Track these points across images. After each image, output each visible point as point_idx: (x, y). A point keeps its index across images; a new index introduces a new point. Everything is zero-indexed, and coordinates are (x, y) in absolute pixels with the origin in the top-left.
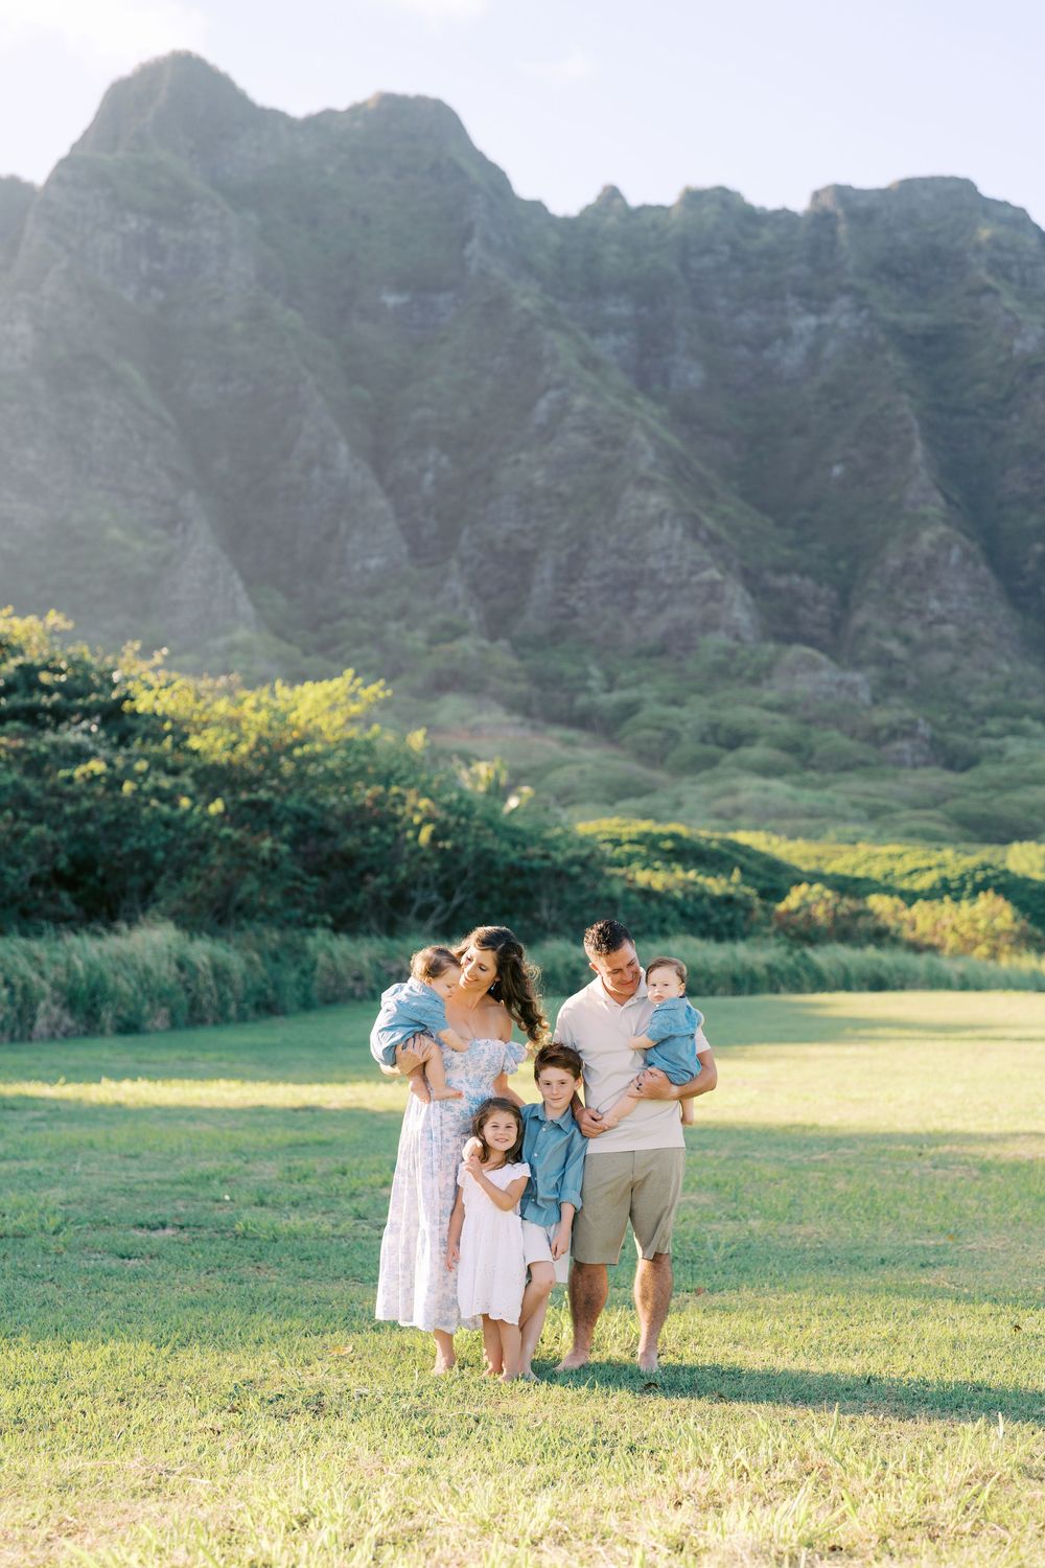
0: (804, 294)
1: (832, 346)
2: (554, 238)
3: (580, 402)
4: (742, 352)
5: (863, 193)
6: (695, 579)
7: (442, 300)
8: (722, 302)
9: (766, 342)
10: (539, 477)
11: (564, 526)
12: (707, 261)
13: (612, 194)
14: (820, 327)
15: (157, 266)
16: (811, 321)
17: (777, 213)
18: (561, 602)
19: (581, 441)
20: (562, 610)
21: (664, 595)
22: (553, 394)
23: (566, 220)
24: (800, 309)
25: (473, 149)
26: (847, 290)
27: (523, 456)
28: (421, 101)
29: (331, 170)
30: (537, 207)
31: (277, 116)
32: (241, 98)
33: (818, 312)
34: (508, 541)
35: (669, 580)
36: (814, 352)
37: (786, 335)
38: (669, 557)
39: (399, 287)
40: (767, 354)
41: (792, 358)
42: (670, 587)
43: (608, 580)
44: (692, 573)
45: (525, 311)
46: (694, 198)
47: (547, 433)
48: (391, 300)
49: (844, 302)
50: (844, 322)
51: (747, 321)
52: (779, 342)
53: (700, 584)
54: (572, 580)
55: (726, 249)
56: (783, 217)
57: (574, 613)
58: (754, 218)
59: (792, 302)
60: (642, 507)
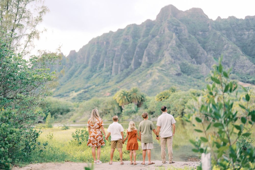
0: (246, 29)
1: (251, 36)
2: (214, 23)
3: (230, 46)
4: (239, 36)
5: (251, 17)
6: (252, 66)
7: (207, 33)
8: (236, 30)
9: (242, 35)
10: (227, 54)
11: (232, 60)
12: (234, 26)
13: (219, 17)
14: (249, 33)
15: (177, 31)
16: (248, 32)
17: (241, 19)
18: (233, 68)
19: (232, 50)
20: (234, 69)
21: (248, 68)
22: (227, 45)
23: (214, 21)
24: (246, 31)
25: (204, 14)
26: (252, 29)
27: (224, 52)
28: (198, 8)
29: (189, 17)
30: (211, 20)
31: (182, 11)
32: (177, 9)
33: (248, 31)
34: (224, 61)
35: (249, 66)
36: (248, 36)
37: (245, 34)
38: (248, 64)
39: (201, 31)
40: (242, 36)
41: (246, 37)
42: (249, 67)
43: (240, 66)
44: (252, 65)
45: (219, 34)
46: (230, 17)
47: (227, 49)
48: (200, 33)
49: (252, 30)
50: (252, 33)
51: (239, 32)
52: (244, 35)
53: (253, 67)
54: (234, 66)
55: (236, 24)
56: (241, 20)
57: (235, 70)
58: (238, 20)
59: (245, 30)
60: (243, 58)
